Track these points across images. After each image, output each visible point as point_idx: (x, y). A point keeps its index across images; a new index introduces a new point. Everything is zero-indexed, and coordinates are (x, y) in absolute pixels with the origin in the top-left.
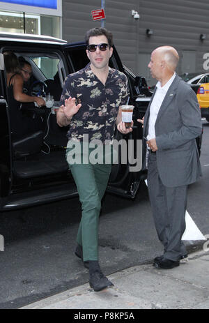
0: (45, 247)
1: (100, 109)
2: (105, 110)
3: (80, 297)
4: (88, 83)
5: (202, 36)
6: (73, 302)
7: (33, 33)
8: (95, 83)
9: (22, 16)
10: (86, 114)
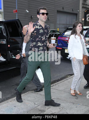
1: (42, 37)
2: (44, 38)
3: (11, 102)
4: (38, 27)
5: (48, 18)
6: (9, 104)
8: (41, 27)
10: (37, 39)
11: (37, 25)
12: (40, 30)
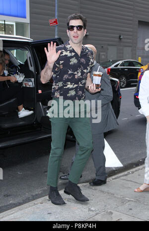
0: (19, 173)
3: (42, 204)
5: (120, 36)
6: (37, 208)
7: (10, 34)
9: (3, 22)
10: (66, 76)
11: (66, 50)
12: (71, 60)
